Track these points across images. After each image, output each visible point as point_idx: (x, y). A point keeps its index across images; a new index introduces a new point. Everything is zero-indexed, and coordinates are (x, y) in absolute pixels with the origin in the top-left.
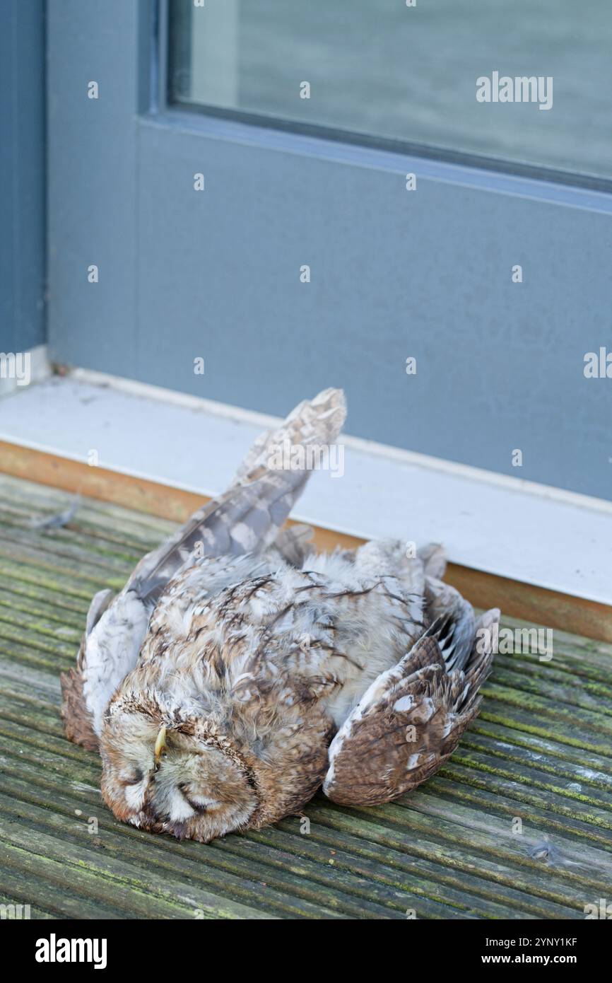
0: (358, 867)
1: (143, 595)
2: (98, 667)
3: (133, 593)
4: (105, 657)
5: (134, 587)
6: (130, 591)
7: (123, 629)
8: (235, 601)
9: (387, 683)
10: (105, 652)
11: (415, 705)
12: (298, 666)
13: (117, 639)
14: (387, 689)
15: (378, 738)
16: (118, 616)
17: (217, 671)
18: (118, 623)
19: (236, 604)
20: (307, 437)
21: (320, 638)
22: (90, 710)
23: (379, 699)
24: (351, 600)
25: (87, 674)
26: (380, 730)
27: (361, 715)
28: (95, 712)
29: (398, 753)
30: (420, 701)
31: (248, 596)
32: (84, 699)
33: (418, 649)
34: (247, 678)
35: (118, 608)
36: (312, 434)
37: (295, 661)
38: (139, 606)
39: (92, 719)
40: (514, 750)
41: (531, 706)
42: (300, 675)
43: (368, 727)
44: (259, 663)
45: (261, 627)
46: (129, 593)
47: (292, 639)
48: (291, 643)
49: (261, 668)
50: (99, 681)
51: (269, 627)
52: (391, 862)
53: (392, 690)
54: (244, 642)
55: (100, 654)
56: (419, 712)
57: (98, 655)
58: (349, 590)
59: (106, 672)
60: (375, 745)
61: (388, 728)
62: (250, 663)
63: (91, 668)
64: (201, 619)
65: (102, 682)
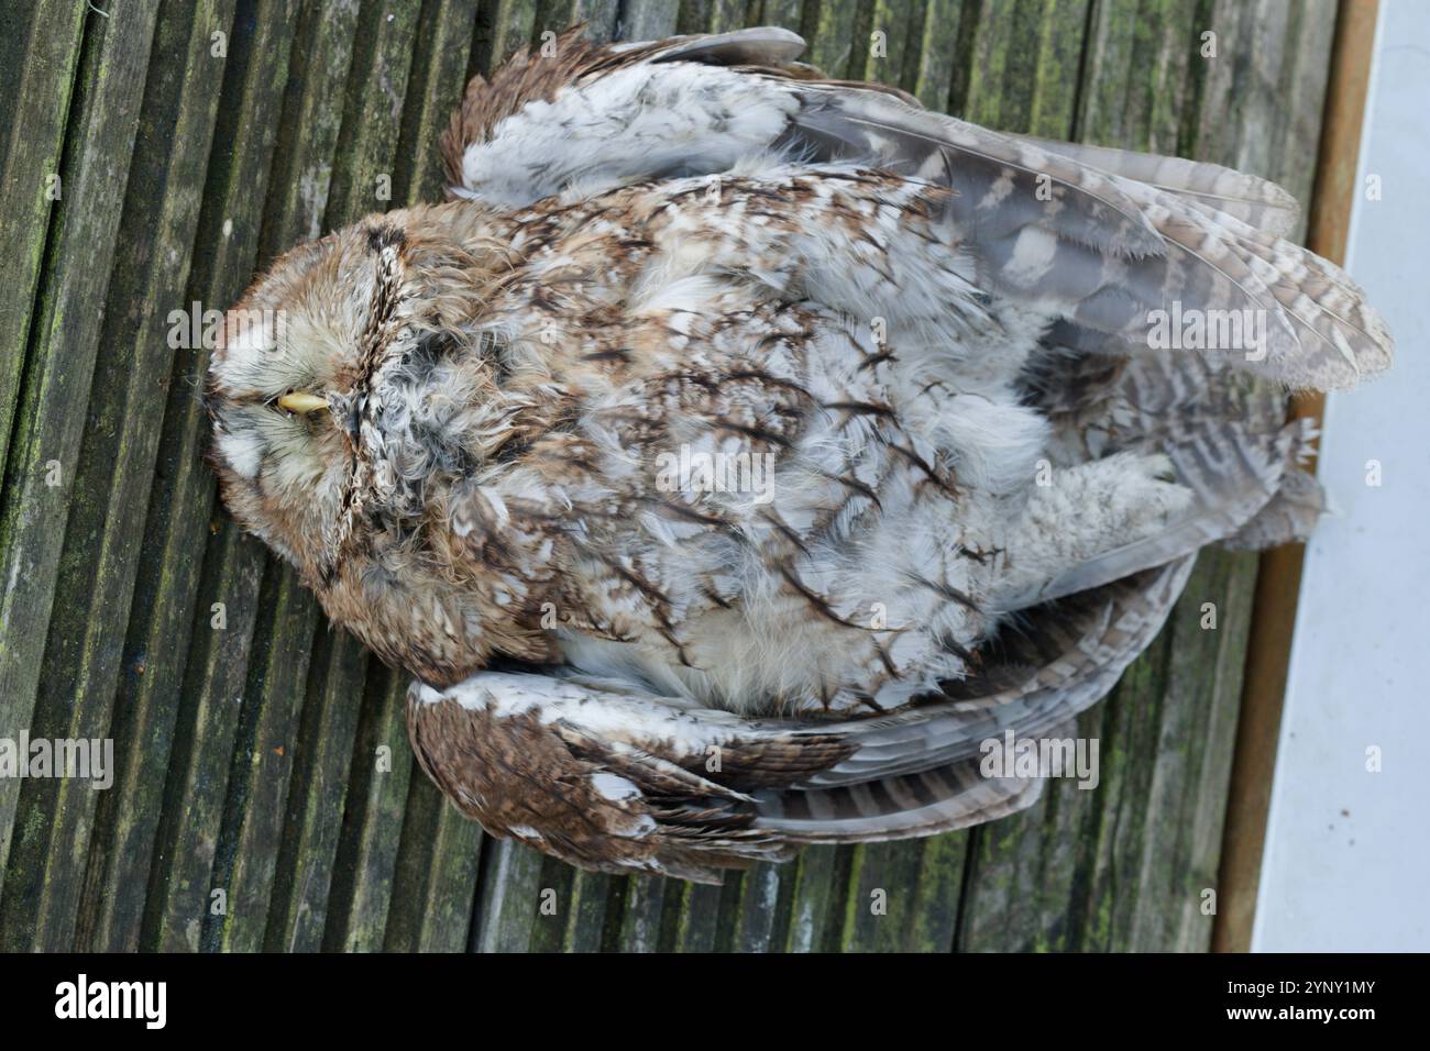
0: (254, 814)
1: (803, 121)
2: (591, 111)
3: (794, 105)
4: (620, 115)
5: (809, 98)
6: (796, 95)
7: (704, 119)
8: (705, 401)
9: (647, 740)
10: (632, 108)
11: (624, 805)
12: (592, 582)
13: (672, 118)
14: (635, 745)
15: (514, 770)
16: (728, 99)
17: (504, 445)
18: (712, 106)
19: (696, 404)
20: (1288, 315)
21: (671, 598)
22: (497, 129)
23: (606, 740)
24: (807, 610)
25: (567, 95)
26: (534, 768)
27: (554, 719)
28: (495, 142)
29: (513, 809)
30: (638, 811)
31: (722, 423)
32: (514, 111)
33: (793, 743)
34: (496, 516)
35: (744, 92)
36: (1298, 324)
37: (599, 574)
38: (776, 125)
39: (483, 140)
40: (763, 912)
41: (923, 877)
42: (578, 589)
43: (532, 743)
44: (539, 526)
45: (640, 487)
46: (789, 96)
47: (639, 553)
48: (630, 555)
49: (531, 531)
50: (564, 125)
51: (651, 498)
52: (300, 863)
53: (636, 753)
54: (580, 475)
55: (622, 102)
56: (614, 817)
57: (617, 100)
58: (826, 599)
59: (589, 129)
60: (502, 770)
61: (544, 781)
62: (532, 508)
63: (585, 98)
64: (657, 338)
65: (563, 130)
